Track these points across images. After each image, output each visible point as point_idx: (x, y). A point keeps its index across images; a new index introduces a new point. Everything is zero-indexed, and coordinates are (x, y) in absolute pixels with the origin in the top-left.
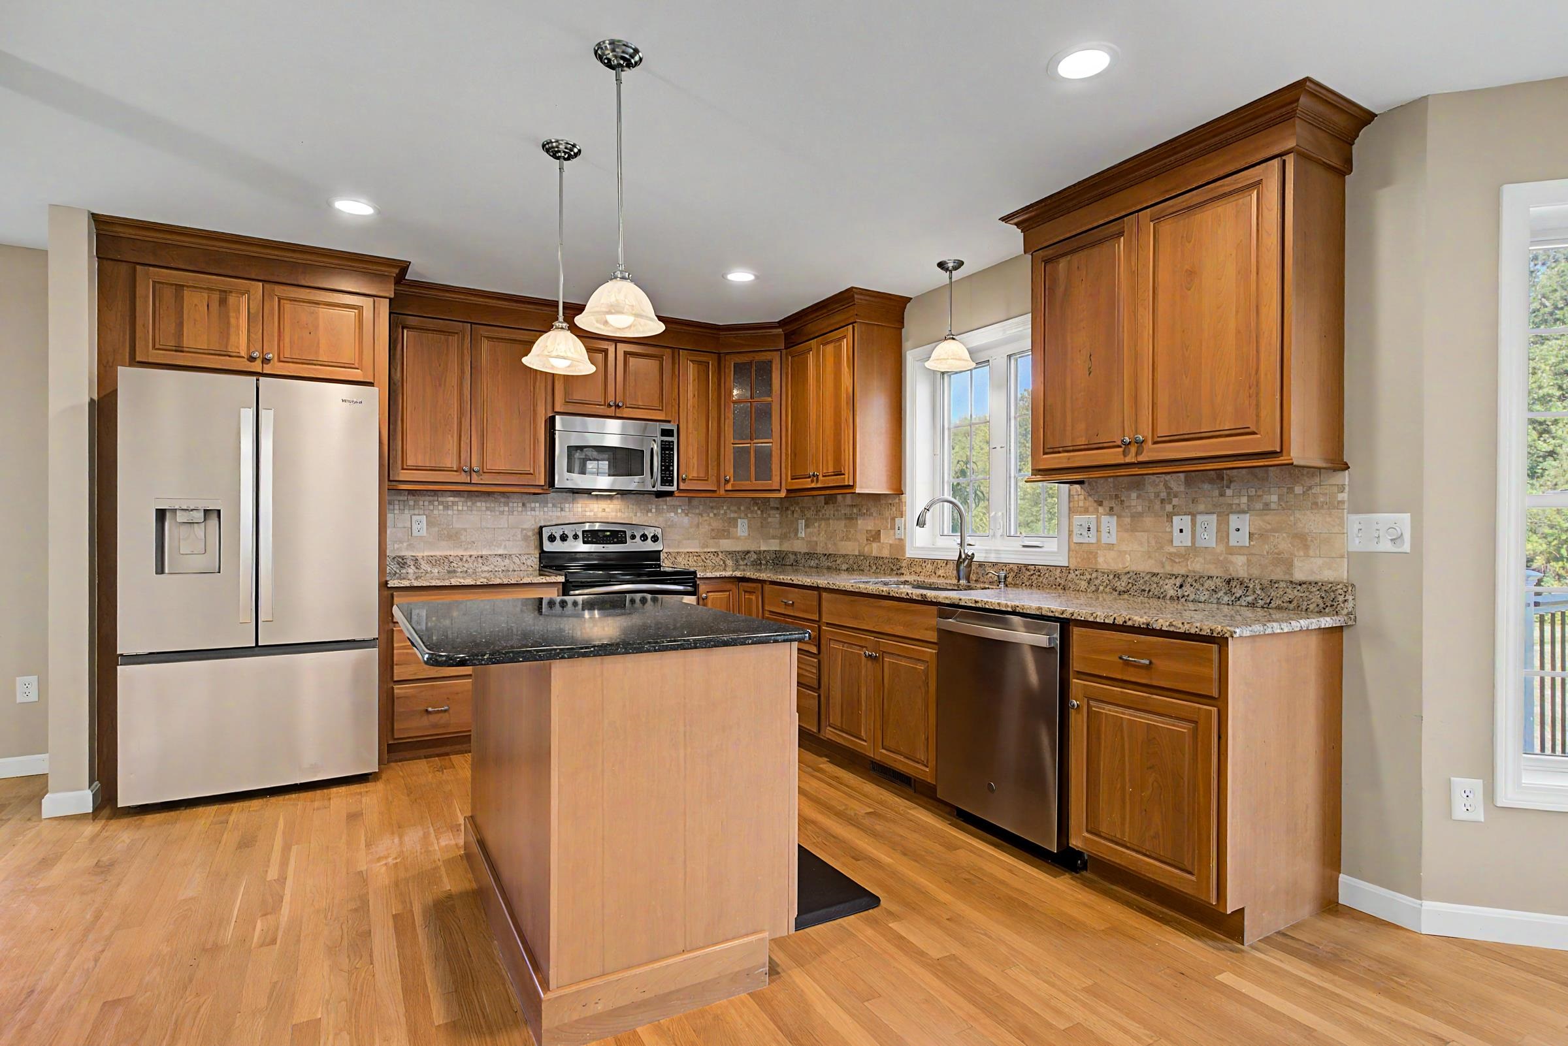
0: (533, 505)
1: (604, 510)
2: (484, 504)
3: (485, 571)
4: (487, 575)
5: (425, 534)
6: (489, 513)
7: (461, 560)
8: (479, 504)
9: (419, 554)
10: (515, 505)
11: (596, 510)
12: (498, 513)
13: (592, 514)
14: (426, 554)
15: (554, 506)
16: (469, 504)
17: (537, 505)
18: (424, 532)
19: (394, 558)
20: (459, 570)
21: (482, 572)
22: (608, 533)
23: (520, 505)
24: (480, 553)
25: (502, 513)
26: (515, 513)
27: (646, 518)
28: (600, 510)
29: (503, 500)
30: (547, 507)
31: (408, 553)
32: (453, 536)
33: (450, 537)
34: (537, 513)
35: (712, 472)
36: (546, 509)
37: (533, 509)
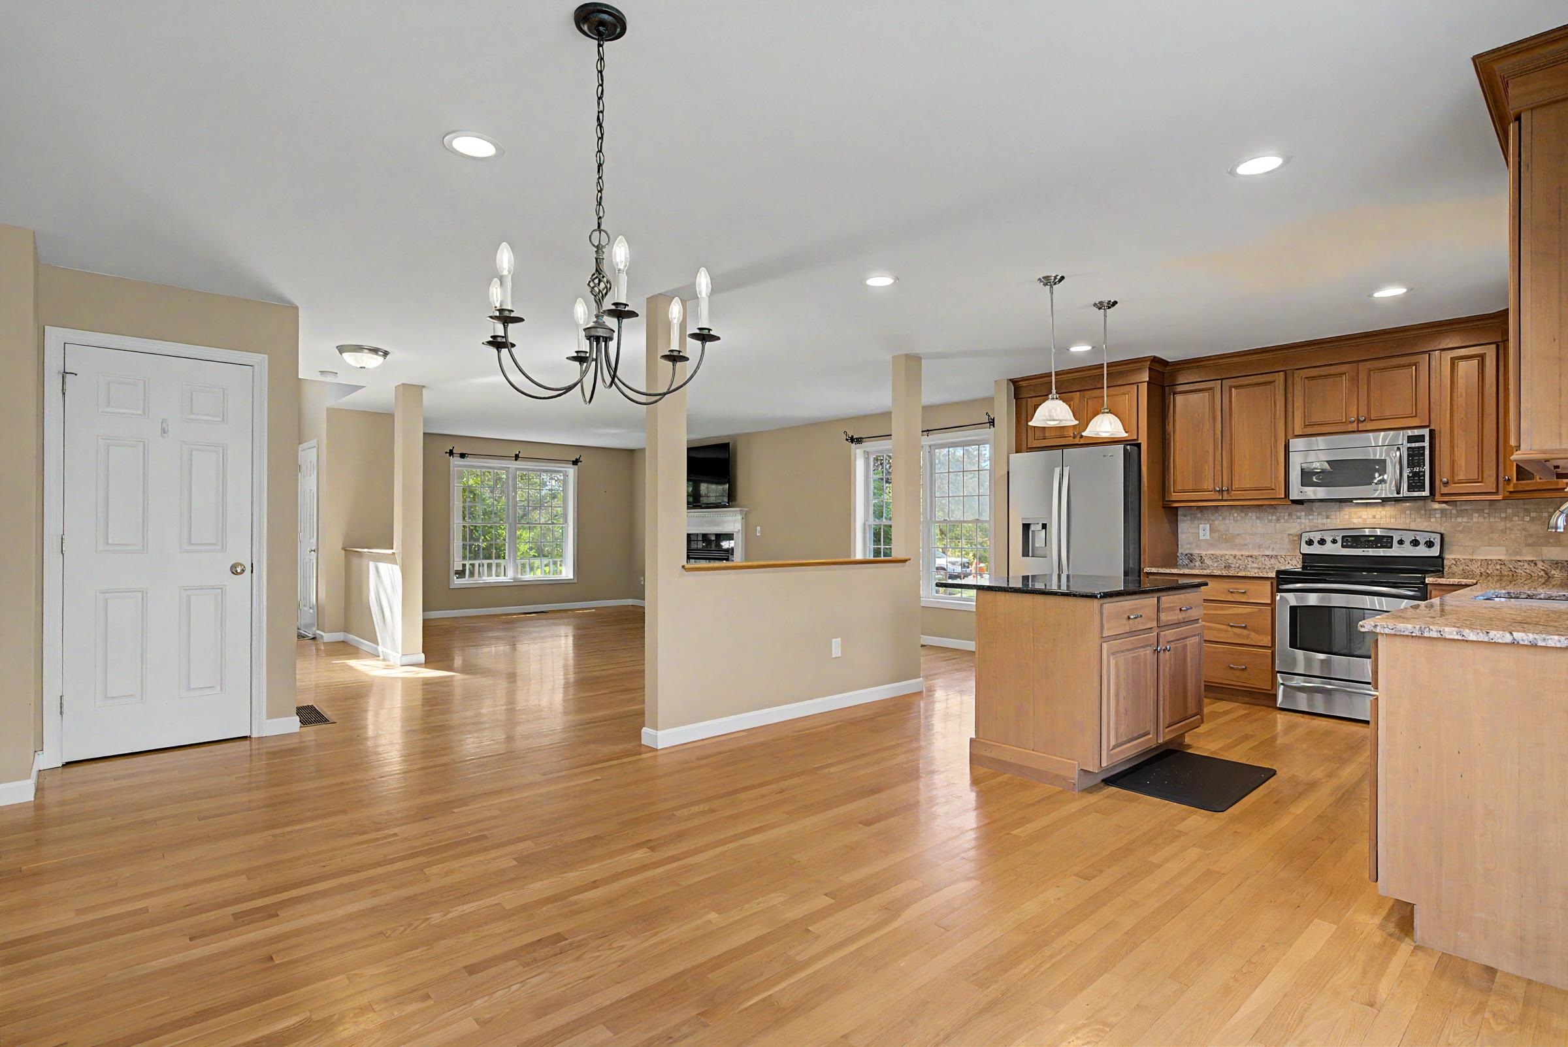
0: (1299, 514)
1: (1374, 517)
2: (1254, 514)
3: (1253, 568)
4: (1256, 571)
5: (1209, 538)
6: (1258, 521)
7: (1235, 557)
8: (1250, 514)
9: (1203, 553)
10: (1282, 514)
11: (1364, 517)
12: (1266, 521)
13: (1360, 520)
14: (1210, 552)
15: (1319, 514)
16: (1243, 514)
17: (1303, 513)
18: (1208, 537)
19: (1186, 555)
20: (1233, 566)
21: (1252, 568)
22: (1373, 539)
23: (1287, 514)
24: (1250, 554)
25: (1270, 521)
26: (1282, 521)
27: (1426, 524)
28: (1371, 516)
29: (1271, 511)
30: (1313, 515)
31: (1196, 552)
32: (1228, 540)
33: (1227, 541)
34: (1303, 521)
35: (1490, 472)
36: (1311, 517)
37: (1299, 518)
